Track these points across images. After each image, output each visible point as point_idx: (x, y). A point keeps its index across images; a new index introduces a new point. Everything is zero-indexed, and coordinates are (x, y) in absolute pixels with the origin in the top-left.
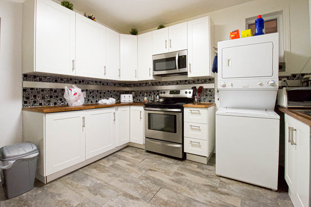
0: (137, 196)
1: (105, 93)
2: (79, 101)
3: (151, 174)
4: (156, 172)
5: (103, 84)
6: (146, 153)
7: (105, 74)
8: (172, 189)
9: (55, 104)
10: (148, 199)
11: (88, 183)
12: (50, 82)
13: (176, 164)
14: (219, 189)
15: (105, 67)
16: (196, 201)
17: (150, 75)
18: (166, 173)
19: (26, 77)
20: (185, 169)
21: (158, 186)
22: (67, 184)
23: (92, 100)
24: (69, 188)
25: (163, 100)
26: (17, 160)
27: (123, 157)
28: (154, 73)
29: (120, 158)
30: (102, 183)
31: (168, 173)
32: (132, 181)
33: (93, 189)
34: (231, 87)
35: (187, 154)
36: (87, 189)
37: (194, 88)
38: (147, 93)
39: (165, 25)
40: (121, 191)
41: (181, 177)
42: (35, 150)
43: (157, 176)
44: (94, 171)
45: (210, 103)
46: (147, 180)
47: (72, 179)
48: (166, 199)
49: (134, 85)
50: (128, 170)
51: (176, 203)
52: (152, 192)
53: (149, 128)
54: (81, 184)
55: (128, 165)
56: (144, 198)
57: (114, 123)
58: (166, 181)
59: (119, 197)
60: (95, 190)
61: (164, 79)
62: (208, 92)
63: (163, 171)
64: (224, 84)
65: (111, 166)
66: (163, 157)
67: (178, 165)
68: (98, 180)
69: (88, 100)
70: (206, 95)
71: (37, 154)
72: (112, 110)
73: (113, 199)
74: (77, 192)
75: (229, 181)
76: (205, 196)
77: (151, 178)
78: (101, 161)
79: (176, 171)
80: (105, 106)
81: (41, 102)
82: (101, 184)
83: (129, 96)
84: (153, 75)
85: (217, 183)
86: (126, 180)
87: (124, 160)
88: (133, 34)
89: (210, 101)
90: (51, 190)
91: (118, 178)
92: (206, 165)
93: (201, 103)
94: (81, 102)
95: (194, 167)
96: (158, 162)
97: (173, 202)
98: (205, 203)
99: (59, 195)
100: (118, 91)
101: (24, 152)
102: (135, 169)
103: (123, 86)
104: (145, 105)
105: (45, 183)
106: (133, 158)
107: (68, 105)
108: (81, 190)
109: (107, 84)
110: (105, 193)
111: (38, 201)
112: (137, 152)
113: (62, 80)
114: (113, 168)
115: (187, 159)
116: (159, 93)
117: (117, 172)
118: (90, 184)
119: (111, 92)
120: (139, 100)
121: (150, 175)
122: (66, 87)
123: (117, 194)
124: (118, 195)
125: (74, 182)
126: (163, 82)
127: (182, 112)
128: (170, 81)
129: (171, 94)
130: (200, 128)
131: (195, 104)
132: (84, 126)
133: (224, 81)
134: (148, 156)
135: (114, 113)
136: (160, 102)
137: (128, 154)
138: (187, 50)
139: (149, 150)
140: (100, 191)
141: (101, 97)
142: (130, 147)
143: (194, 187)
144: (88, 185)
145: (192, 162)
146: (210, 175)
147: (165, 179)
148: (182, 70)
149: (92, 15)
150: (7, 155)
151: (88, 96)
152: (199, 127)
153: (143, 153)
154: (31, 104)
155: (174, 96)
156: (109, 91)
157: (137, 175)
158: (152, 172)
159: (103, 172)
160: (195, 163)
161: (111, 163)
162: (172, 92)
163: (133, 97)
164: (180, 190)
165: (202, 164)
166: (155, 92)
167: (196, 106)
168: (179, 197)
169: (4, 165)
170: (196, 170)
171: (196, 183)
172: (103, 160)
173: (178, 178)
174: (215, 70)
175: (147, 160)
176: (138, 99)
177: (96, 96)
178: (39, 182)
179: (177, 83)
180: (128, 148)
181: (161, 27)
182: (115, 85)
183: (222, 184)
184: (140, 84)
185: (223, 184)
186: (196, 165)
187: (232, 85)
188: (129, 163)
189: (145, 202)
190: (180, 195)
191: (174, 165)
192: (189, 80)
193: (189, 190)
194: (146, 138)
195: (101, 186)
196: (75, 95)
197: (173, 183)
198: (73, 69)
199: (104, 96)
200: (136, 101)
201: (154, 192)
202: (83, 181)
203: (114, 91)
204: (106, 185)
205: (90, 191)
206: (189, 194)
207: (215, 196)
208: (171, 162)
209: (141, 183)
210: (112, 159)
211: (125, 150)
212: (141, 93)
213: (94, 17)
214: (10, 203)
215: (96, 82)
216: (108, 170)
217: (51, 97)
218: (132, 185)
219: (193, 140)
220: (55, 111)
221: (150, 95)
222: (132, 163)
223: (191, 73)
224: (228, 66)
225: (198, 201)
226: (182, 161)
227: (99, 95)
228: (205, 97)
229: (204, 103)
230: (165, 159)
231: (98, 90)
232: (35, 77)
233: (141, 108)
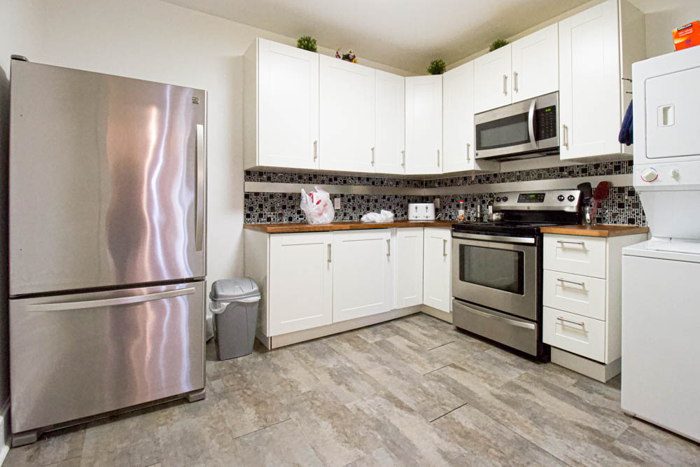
0: (411, 405)
1: (376, 201)
2: (325, 215)
3: (453, 374)
4: (465, 373)
5: (373, 183)
6: (455, 332)
7: (372, 163)
8: (490, 412)
9: (290, 219)
10: (432, 417)
11: (331, 363)
12: (282, 182)
13: (521, 366)
14: (617, 444)
15: (373, 149)
16: (539, 450)
17: (469, 159)
18: (487, 379)
19: (249, 175)
20: (540, 381)
21: (460, 399)
22: (299, 357)
23: (353, 215)
24: (301, 363)
25: (499, 217)
26: (232, 303)
27: (403, 331)
28: (477, 155)
29: (397, 332)
30: (354, 367)
31: (493, 380)
32: (409, 377)
33: (336, 374)
34: (674, 182)
35: (552, 349)
36: (328, 371)
37: (584, 187)
38: (466, 200)
39: (507, 40)
40: (384, 389)
41: (522, 395)
42: (255, 292)
43: (465, 380)
44: (346, 345)
45: (631, 225)
46: (440, 384)
47: (308, 352)
48: (470, 426)
49: (439, 183)
50: (407, 356)
51: (489, 441)
52: (444, 407)
53: (462, 278)
54: (320, 362)
55: (410, 347)
56: (424, 413)
57: (389, 260)
58: (480, 395)
59: (377, 398)
60: (340, 376)
61: (506, 167)
62: (626, 198)
63: (480, 374)
64: (652, 174)
65: (379, 344)
66: (491, 346)
67: (525, 369)
68: (349, 361)
69: (345, 215)
70: (621, 206)
71: (259, 298)
72: (385, 235)
73: (365, 398)
74: (311, 373)
75: (656, 433)
76: (569, 447)
77: (450, 382)
78: (360, 331)
79: (513, 381)
80: (372, 225)
81: (269, 216)
82: (351, 369)
83: (427, 208)
84: (476, 159)
85: (616, 430)
86: (398, 374)
87: (405, 338)
88: (434, 73)
89: (631, 221)
90: (275, 361)
91: (384, 367)
92: (603, 385)
93: (606, 224)
94: (328, 217)
95: (567, 382)
96: (475, 354)
97: (483, 436)
98: (562, 460)
99: (285, 371)
100: (404, 197)
101: (241, 293)
102: (420, 358)
103: (416, 186)
104: (453, 226)
105: (270, 349)
106: (424, 338)
107: (306, 223)
108: (317, 370)
109: (382, 182)
110: (354, 384)
111: (256, 372)
112: (437, 328)
113: (300, 177)
114: (378, 347)
115: (552, 361)
116: (493, 201)
117: (387, 357)
118: (334, 366)
119: (388, 200)
120: (450, 217)
121: (450, 376)
122: (302, 189)
123: (375, 392)
124: (375, 395)
125: (310, 357)
126: (504, 173)
127: (540, 245)
128: (520, 172)
129: (521, 202)
130: (587, 288)
131: (584, 228)
132: (329, 261)
133: (651, 166)
134: (456, 339)
135: (388, 241)
136: (492, 221)
137: (415, 329)
138: (558, 91)
139: (462, 327)
140: (346, 380)
141: (368, 209)
142: (424, 315)
143: (546, 422)
144: (331, 366)
145: (564, 369)
146: (603, 408)
147: (482, 390)
148: (545, 143)
149: (350, 52)
150: (220, 293)
151: (345, 207)
152: (583, 284)
153: (450, 332)
154: (256, 219)
155: (528, 208)
156: (384, 197)
157: (422, 369)
158: (456, 370)
159: (361, 350)
160: (573, 375)
161: (378, 338)
162: (525, 197)
163: (437, 210)
164: (509, 420)
165: (591, 381)
166: (485, 198)
167: (588, 231)
168: (501, 431)
169: (216, 308)
170: (567, 389)
171: (555, 417)
172: (366, 330)
173: (513, 394)
174: (626, 136)
175: (453, 346)
176: (446, 214)
177: (360, 206)
178: (260, 345)
179: (539, 175)
180: (418, 317)
181: (498, 45)
182: (397, 183)
183: (632, 436)
184: (452, 181)
185: (634, 435)
186: (572, 378)
187: (676, 176)
188: (411, 344)
189: (424, 420)
190: (504, 429)
191: (512, 367)
192: (570, 167)
193: (532, 425)
194: (456, 298)
195: (352, 373)
196: (318, 203)
197: (497, 402)
198: (315, 158)
199: (375, 207)
200: (442, 219)
201: (447, 408)
202: (325, 358)
203: (396, 197)
204: (360, 373)
205: (331, 375)
206: (529, 433)
207: (596, 455)
208: (508, 360)
209: (425, 385)
210: (383, 331)
211: (412, 319)
212: (453, 201)
213: (352, 54)
214: (221, 366)
215: (359, 178)
216: (370, 349)
217: (284, 207)
218: (407, 384)
219: (566, 316)
220: (284, 230)
221: (473, 206)
222: (419, 345)
223: (567, 149)
224: (665, 122)
225: (544, 452)
226: (539, 364)
227: (365, 205)
228: (616, 210)
229: (614, 224)
230: (495, 351)
231: (363, 194)
232: (261, 174)
233: (446, 233)
